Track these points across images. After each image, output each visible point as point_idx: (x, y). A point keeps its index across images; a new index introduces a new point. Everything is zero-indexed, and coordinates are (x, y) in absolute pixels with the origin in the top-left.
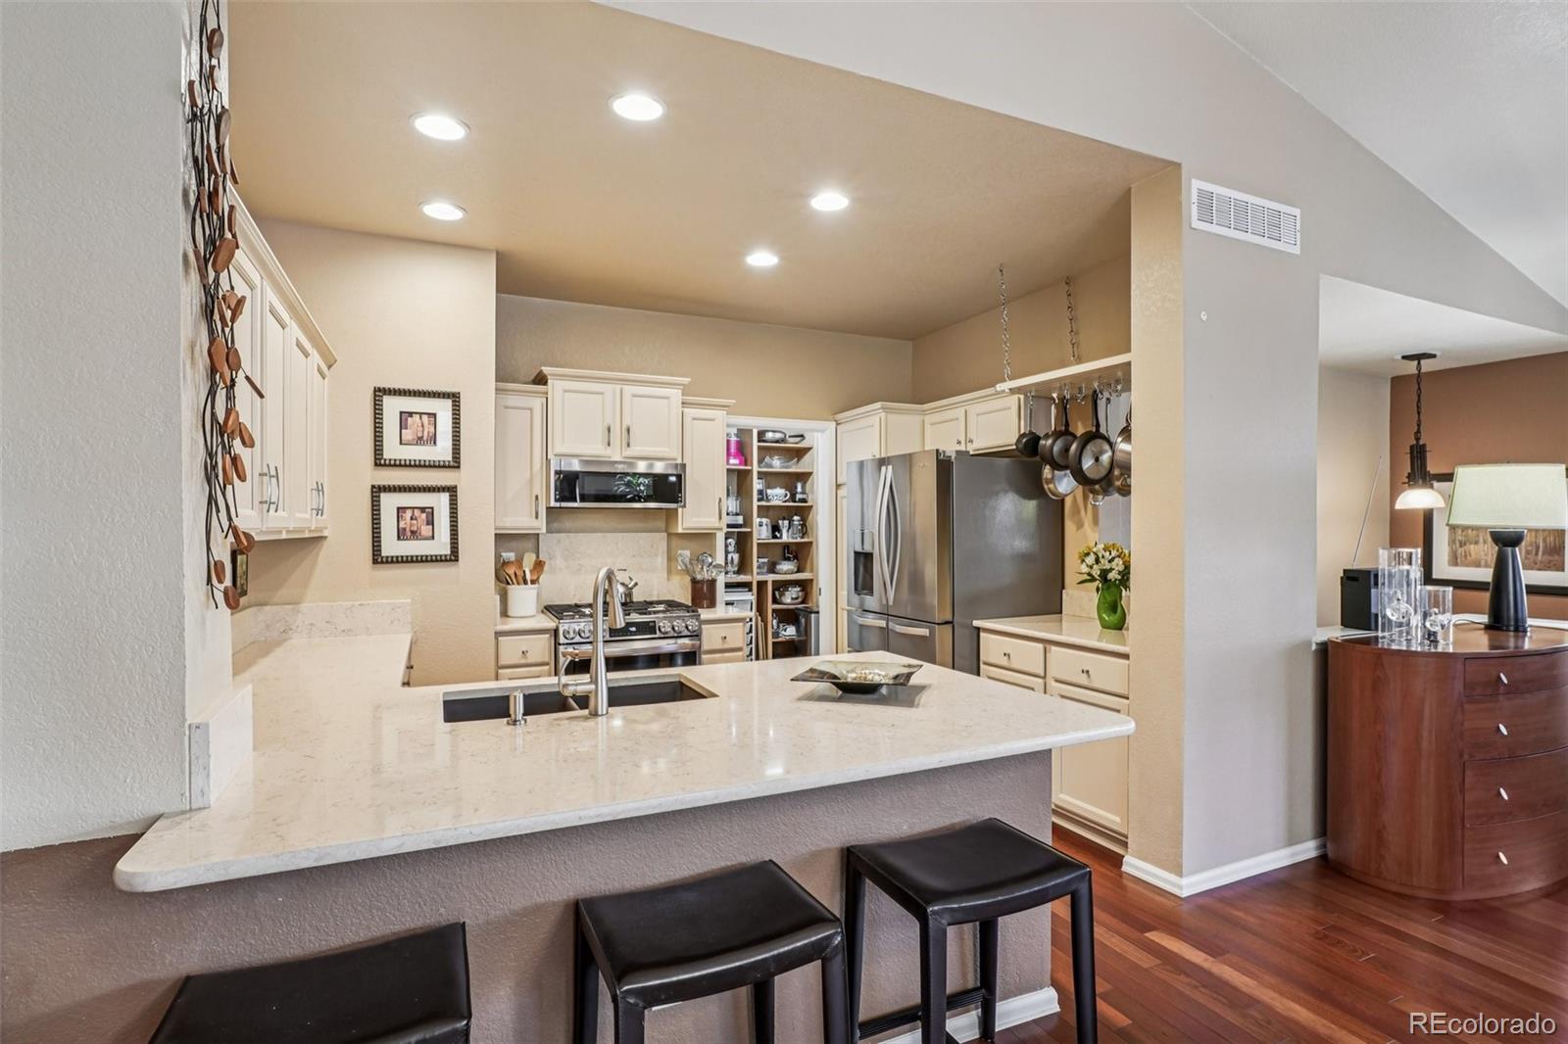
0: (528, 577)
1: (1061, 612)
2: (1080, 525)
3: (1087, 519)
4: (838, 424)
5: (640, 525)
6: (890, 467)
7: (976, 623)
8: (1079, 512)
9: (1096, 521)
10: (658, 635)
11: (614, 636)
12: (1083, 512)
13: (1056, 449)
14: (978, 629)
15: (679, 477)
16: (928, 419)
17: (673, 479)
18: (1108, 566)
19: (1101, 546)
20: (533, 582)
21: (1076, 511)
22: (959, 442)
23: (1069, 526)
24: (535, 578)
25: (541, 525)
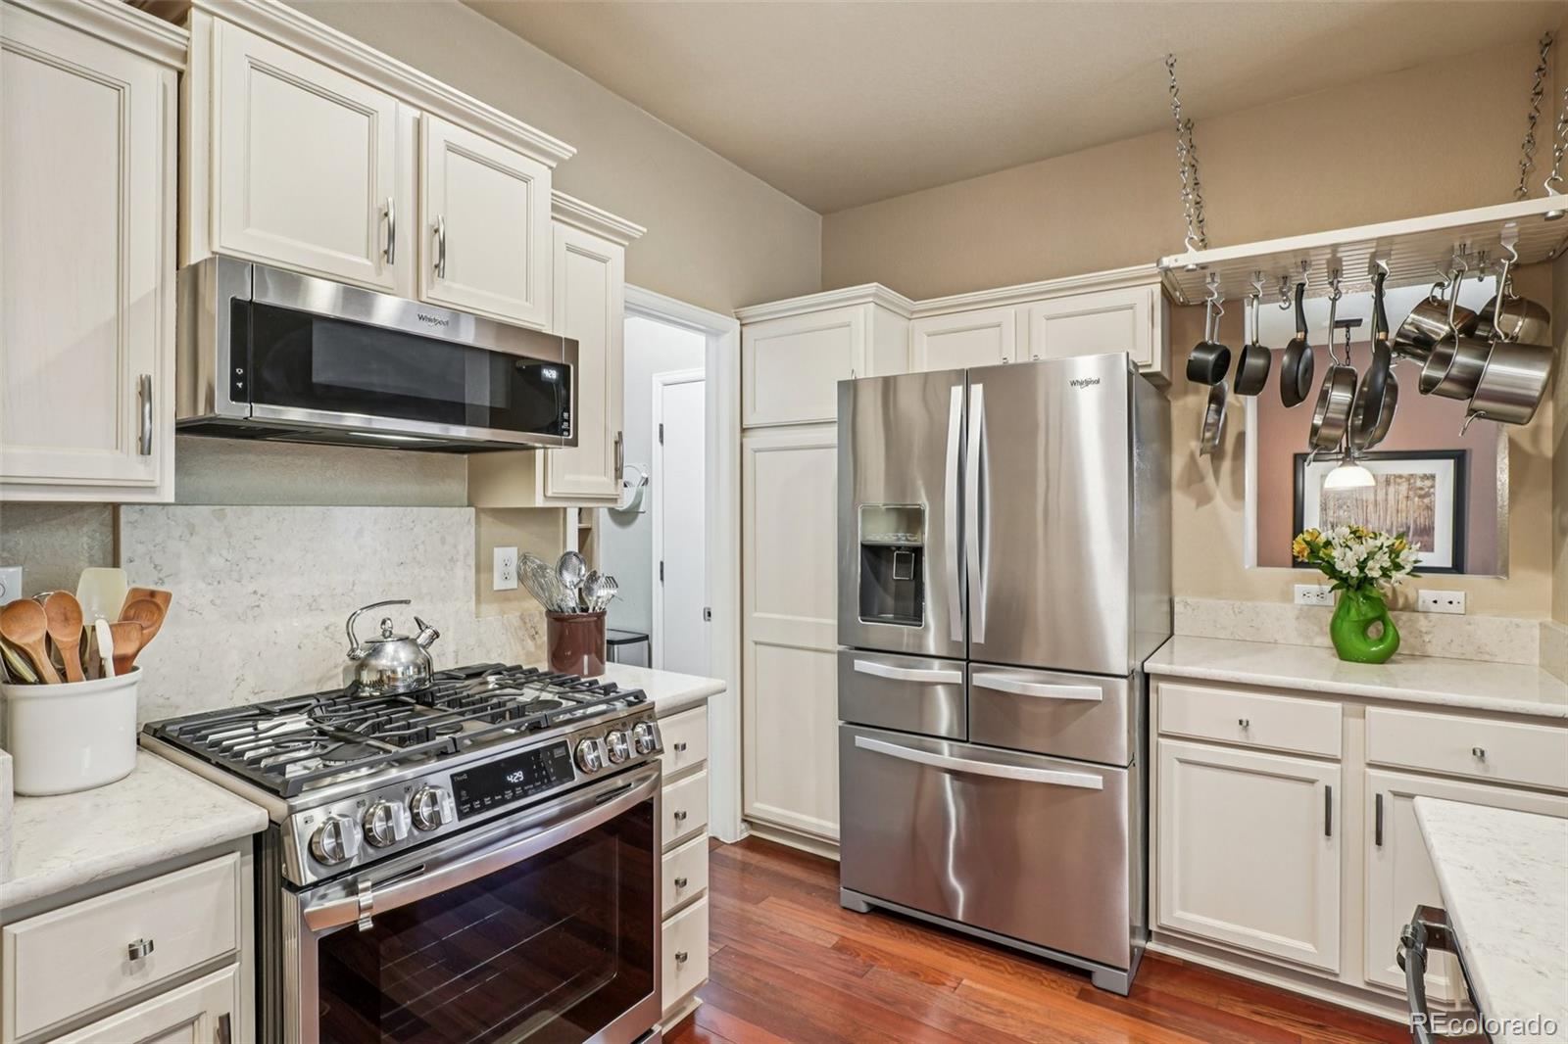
0: (106, 646)
4: (742, 325)
5: (412, 488)
10: (579, 778)
11: (473, 811)
12: (1210, 479)
15: (564, 371)
16: (921, 326)
17: (550, 374)
20: (124, 664)
23: (1180, 500)
24: (128, 649)
25: (161, 473)
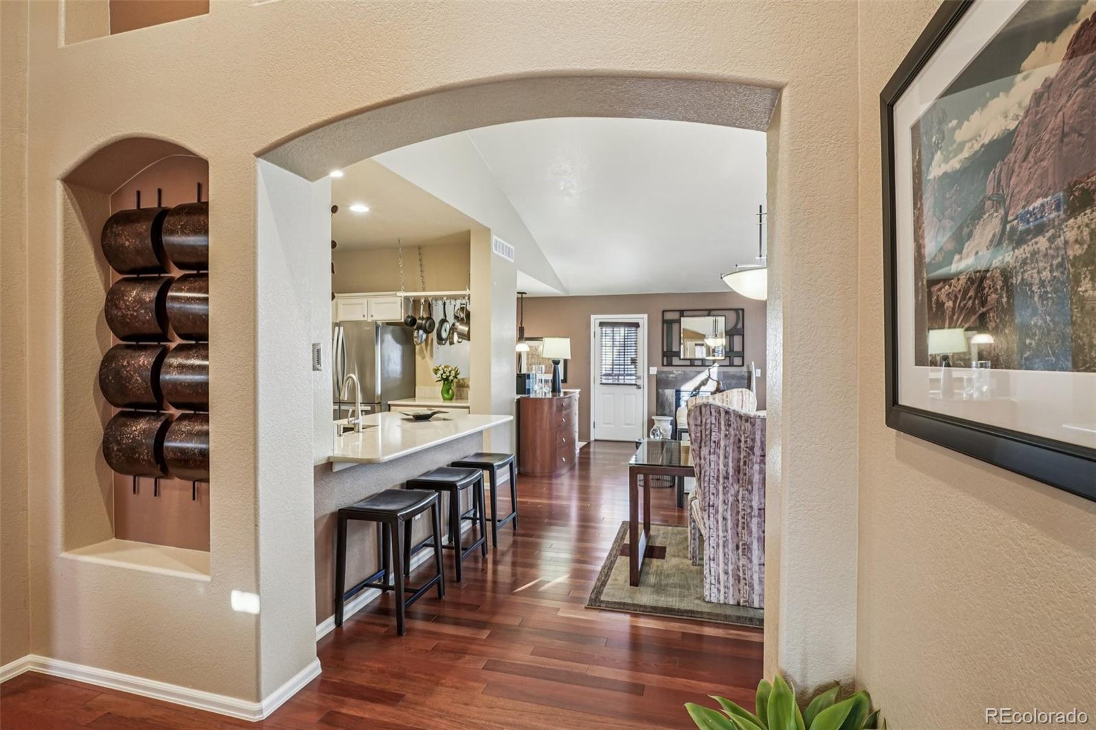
1: (415, 397)
2: (424, 358)
3: (427, 354)
6: (342, 328)
7: (389, 403)
8: (423, 351)
9: (432, 356)
13: (427, 325)
14: (389, 405)
16: (340, 302)
18: (448, 374)
19: (443, 366)
21: (421, 351)
22: (364, 316)
23: (418, 358)
